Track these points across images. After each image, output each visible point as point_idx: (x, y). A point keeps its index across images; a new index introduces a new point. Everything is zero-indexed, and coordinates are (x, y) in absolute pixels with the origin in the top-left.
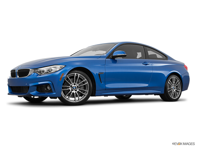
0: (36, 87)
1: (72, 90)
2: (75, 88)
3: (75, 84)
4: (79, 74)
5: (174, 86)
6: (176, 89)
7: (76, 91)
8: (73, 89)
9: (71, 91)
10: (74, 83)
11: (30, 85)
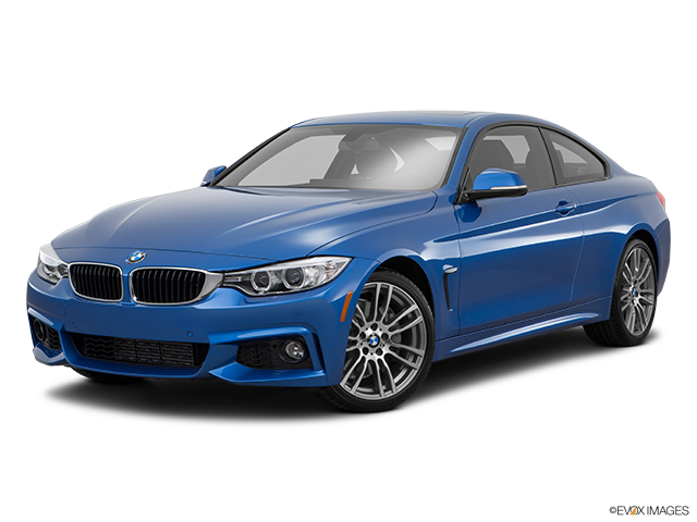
0: (236, 347)
1: (366, 351)
2: (375, 343)
3: (374, 327)
4: (391, 287)
5: (635, 282)
6: (640, 297)
7: (379, 352)
8: (370, 345)
9: (362, 354)
10: (374, 321)
11: (214, 339)
